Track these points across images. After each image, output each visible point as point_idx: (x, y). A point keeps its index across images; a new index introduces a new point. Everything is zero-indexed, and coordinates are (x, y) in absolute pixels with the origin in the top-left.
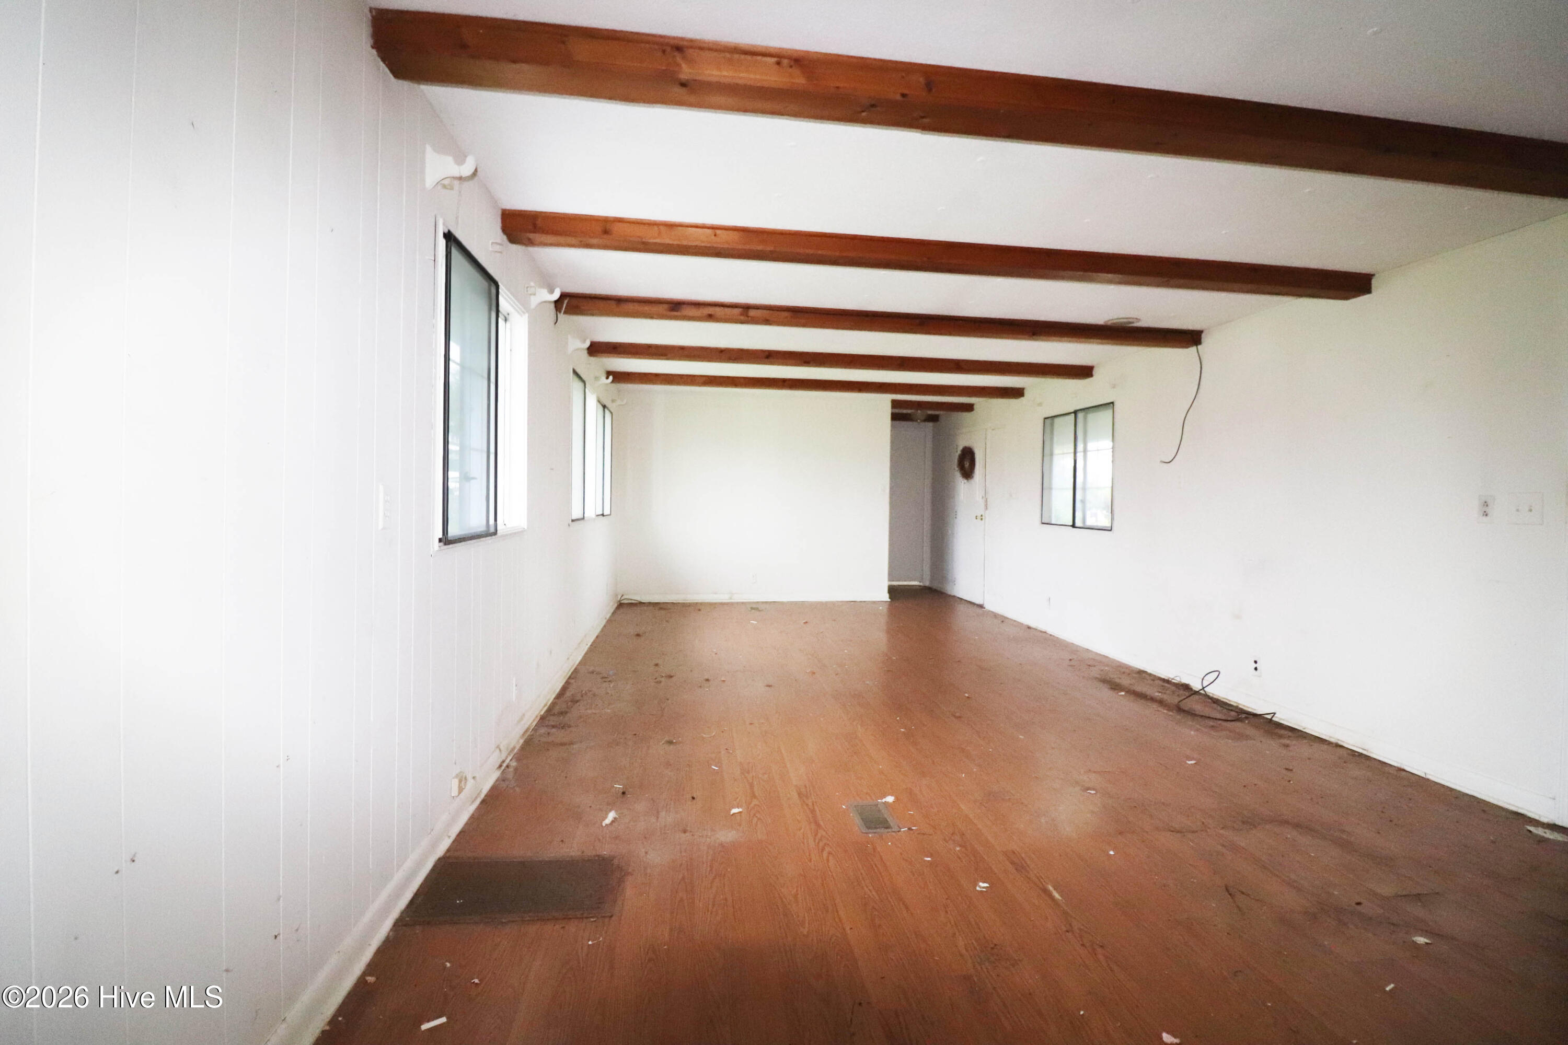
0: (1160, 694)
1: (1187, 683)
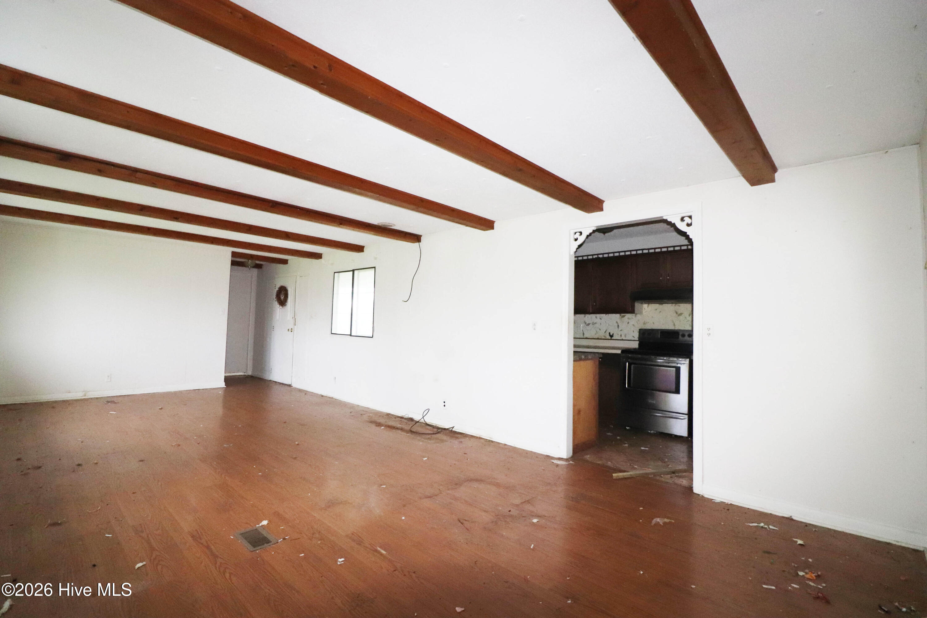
0: (400, 425)
1: (412, 417)
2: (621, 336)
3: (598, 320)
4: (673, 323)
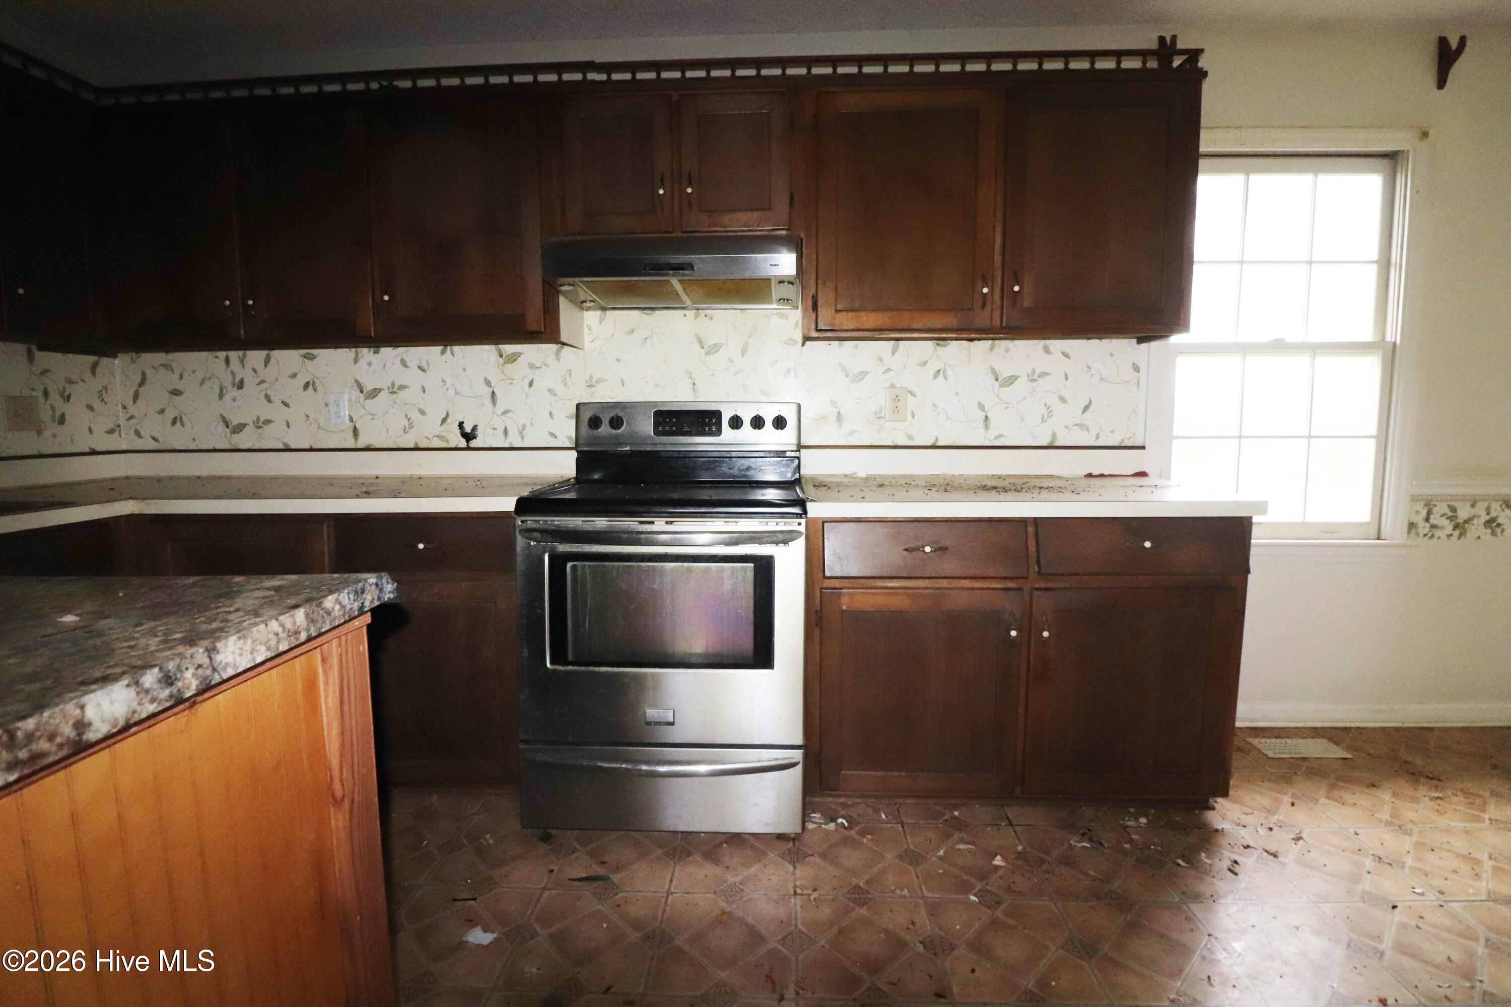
2: (506, 432)
3: (411, 376)
4: (690, 381)
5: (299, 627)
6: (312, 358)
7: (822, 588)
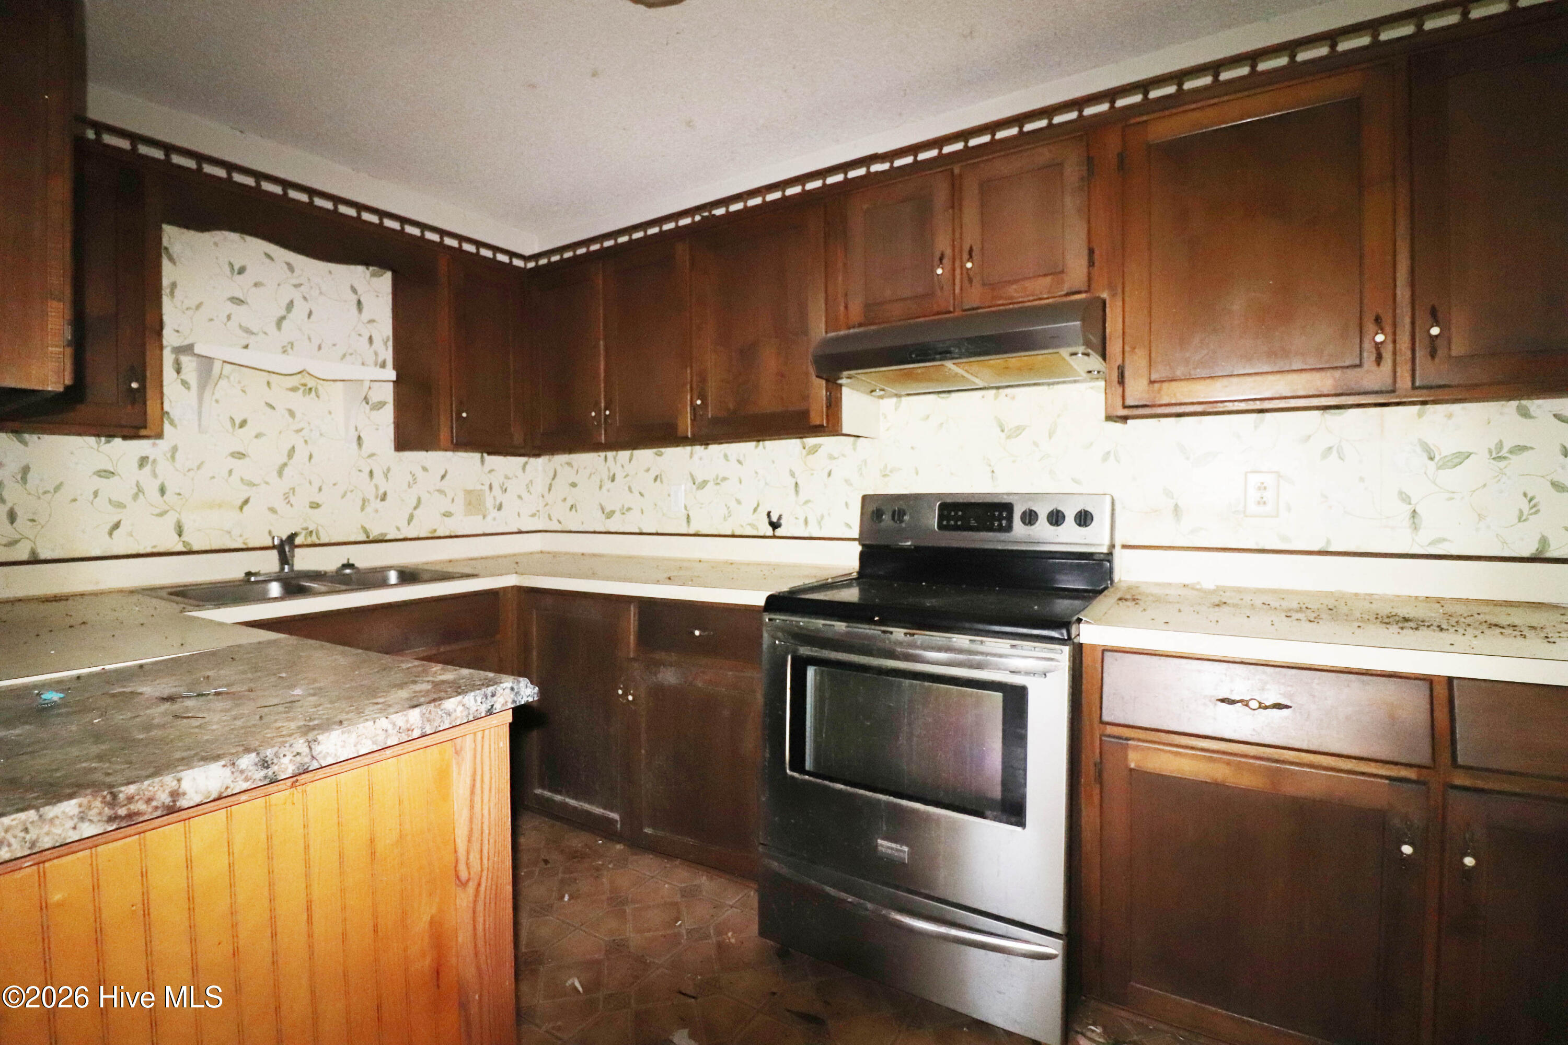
2: (806, 522)
3: (732, 469)
4: (987, 469)
5: (411, 726)
6: (660, 455)
7: (1101, 736)
